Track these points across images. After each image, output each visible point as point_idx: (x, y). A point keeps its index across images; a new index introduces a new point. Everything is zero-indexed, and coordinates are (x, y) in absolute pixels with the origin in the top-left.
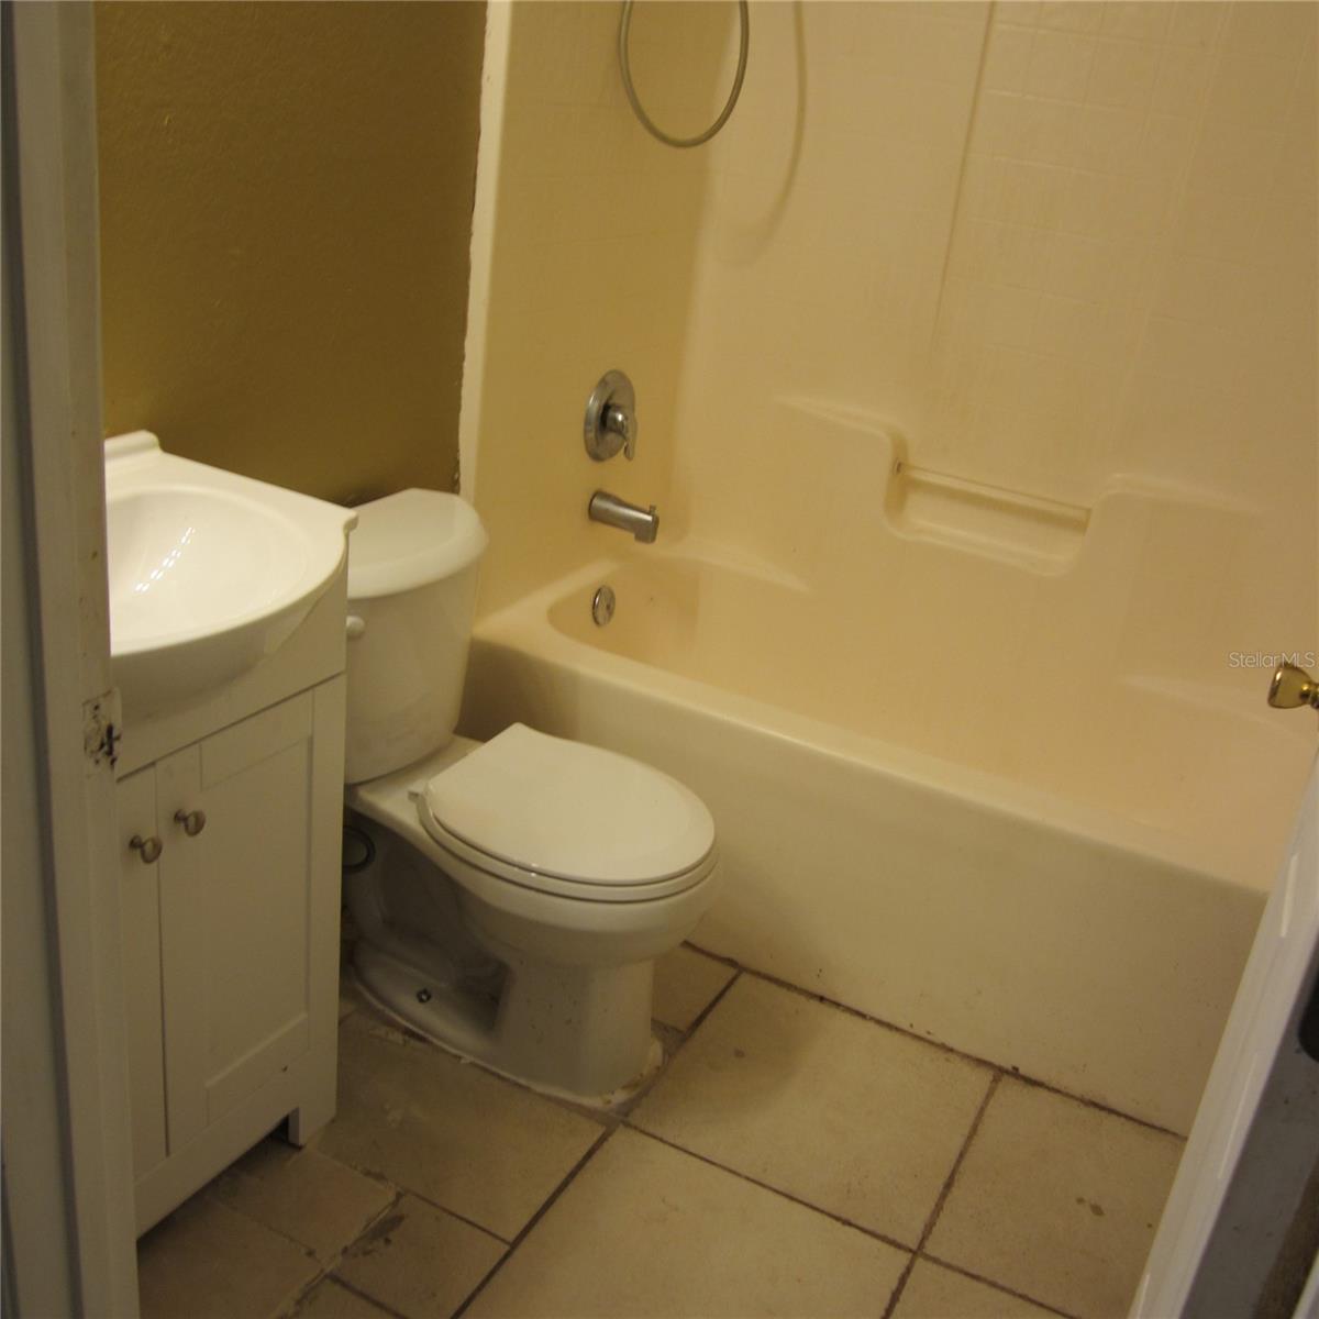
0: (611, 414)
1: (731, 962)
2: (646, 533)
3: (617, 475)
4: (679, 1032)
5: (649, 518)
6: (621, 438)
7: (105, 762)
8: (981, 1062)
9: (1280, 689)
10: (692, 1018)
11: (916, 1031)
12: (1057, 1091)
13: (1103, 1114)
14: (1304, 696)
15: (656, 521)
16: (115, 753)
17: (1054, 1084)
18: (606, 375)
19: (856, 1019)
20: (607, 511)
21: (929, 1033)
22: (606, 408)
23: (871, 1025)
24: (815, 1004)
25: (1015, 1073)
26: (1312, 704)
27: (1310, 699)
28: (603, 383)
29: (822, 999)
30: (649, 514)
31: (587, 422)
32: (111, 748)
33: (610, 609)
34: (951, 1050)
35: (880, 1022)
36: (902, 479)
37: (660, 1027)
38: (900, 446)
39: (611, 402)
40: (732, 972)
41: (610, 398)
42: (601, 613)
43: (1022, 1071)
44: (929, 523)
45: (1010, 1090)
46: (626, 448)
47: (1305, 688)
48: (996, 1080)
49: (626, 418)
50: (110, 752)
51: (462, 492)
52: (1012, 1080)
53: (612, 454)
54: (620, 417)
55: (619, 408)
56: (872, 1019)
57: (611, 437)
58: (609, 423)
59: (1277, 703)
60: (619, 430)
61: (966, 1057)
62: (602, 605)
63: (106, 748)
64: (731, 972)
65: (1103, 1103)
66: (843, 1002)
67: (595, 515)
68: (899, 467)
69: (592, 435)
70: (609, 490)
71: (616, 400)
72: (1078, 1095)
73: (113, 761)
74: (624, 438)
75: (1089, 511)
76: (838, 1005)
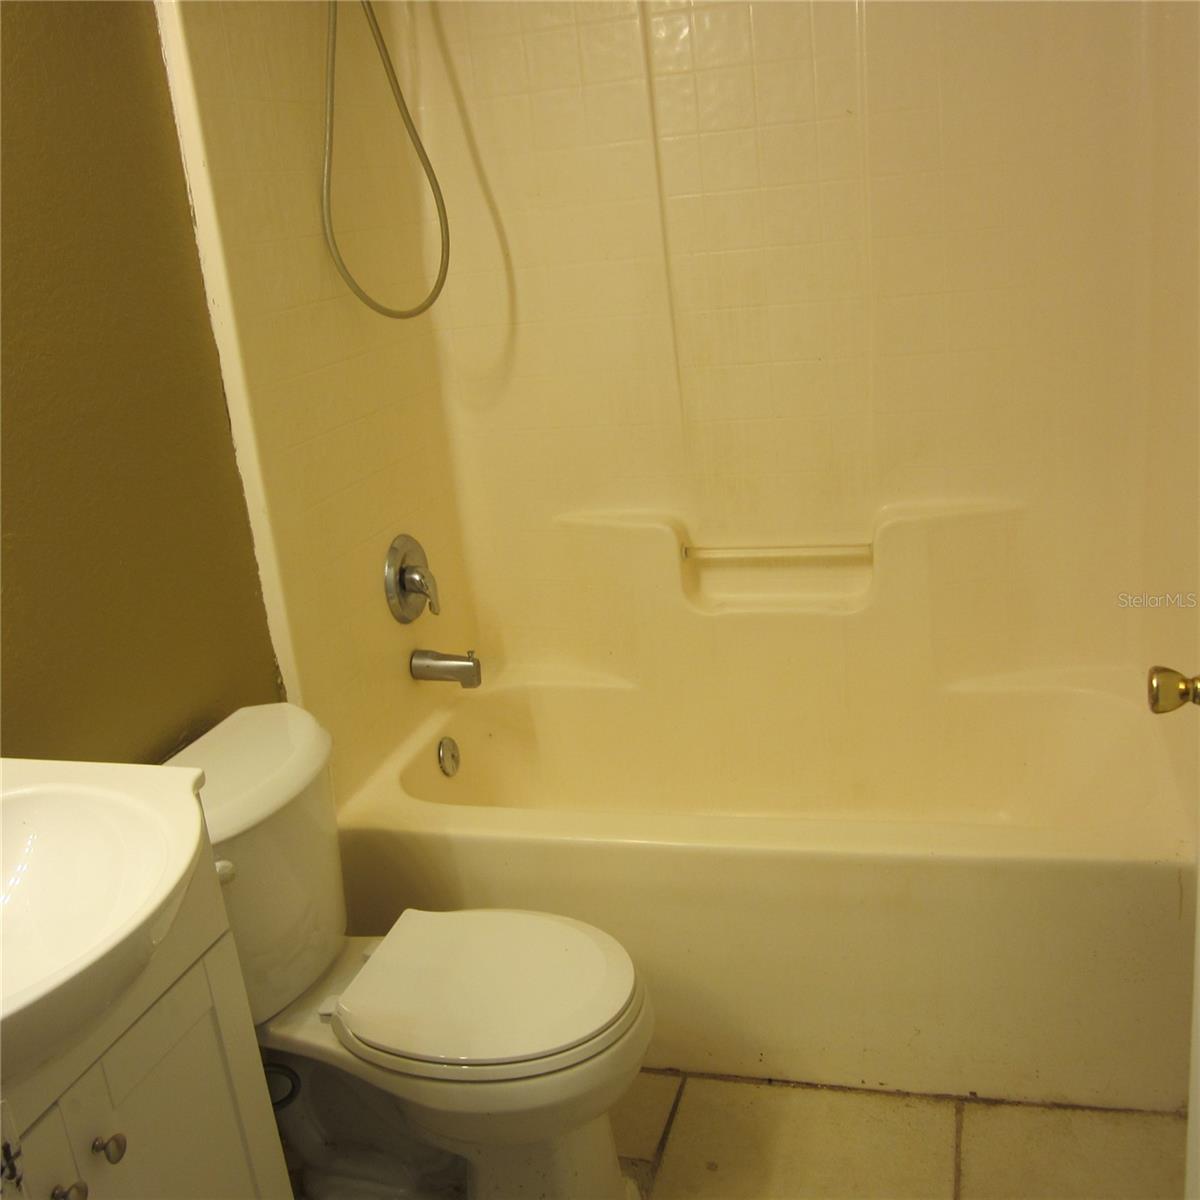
0: (407, 576)
1: (672, 1072)
2: (470, 678)
3: (428, 631)
4: (648, 1162)
5: (471, 664)
6: (422, 596)
7: (10, 1186)
8: (939, 1098)
9: (1161, 696)
10: (655, 1143)
11: (868, 1085)
12: (1018, 1103)
13: (1069, 1113)
14: (1184, 695)
15: (477, 664)
16: (18, 1173)
17: (1014, 1097)
18: (394, 541)
19: (811, 1092)
20: (428, 666)
21: (881, 1084)
22: (402, 573)
23: (825, 1093)
24: (765, 1089)
25: (973, 1098)
26: (1194, 701)
27: (1191, 696)
28: (393, 550)
29: (770, 1081)
30: (468, 660)
31: (387, 591)
32: (13, 1169)
33: (455, 758)
34: (908, 1094)
35: (832, 1088)
36: (692, 562)
37: (629, 1164)
38: (682, 533)
39: (404, 566)
40: (677, 1081)
41: (403, 561)
42: (449, 764)
43: (981, 1094)
44: (727, 595)
45: (975, 1115)
46: (430, 604)
47: (1182, 686)
48: (959, 1111)
49: (423, 577)
50: (12, 1175)
51: (288, 696)
52: (974, 1105)
53: (418, 612)
54: (417, 577)
55: (413, 570)
56: (823, 1086)
57: (413, 598)
58: (408, 586)
59: (1161, 709)
60: (420, 589)
61: (923, 1096)
62: (447, 755)
63: (7, 1172)
64: (675, 1082)
65: (1065, 1102)
66: (792, 1077)
67: (417, 674)
68: (686, 551)
69: (395, 601)
70: (425, 647)
71: (409, 562)
72: (1037, 1100)
73: (18, 1183)
74: (427, 596)
75: (870, 545)
76: (786, 1082)
